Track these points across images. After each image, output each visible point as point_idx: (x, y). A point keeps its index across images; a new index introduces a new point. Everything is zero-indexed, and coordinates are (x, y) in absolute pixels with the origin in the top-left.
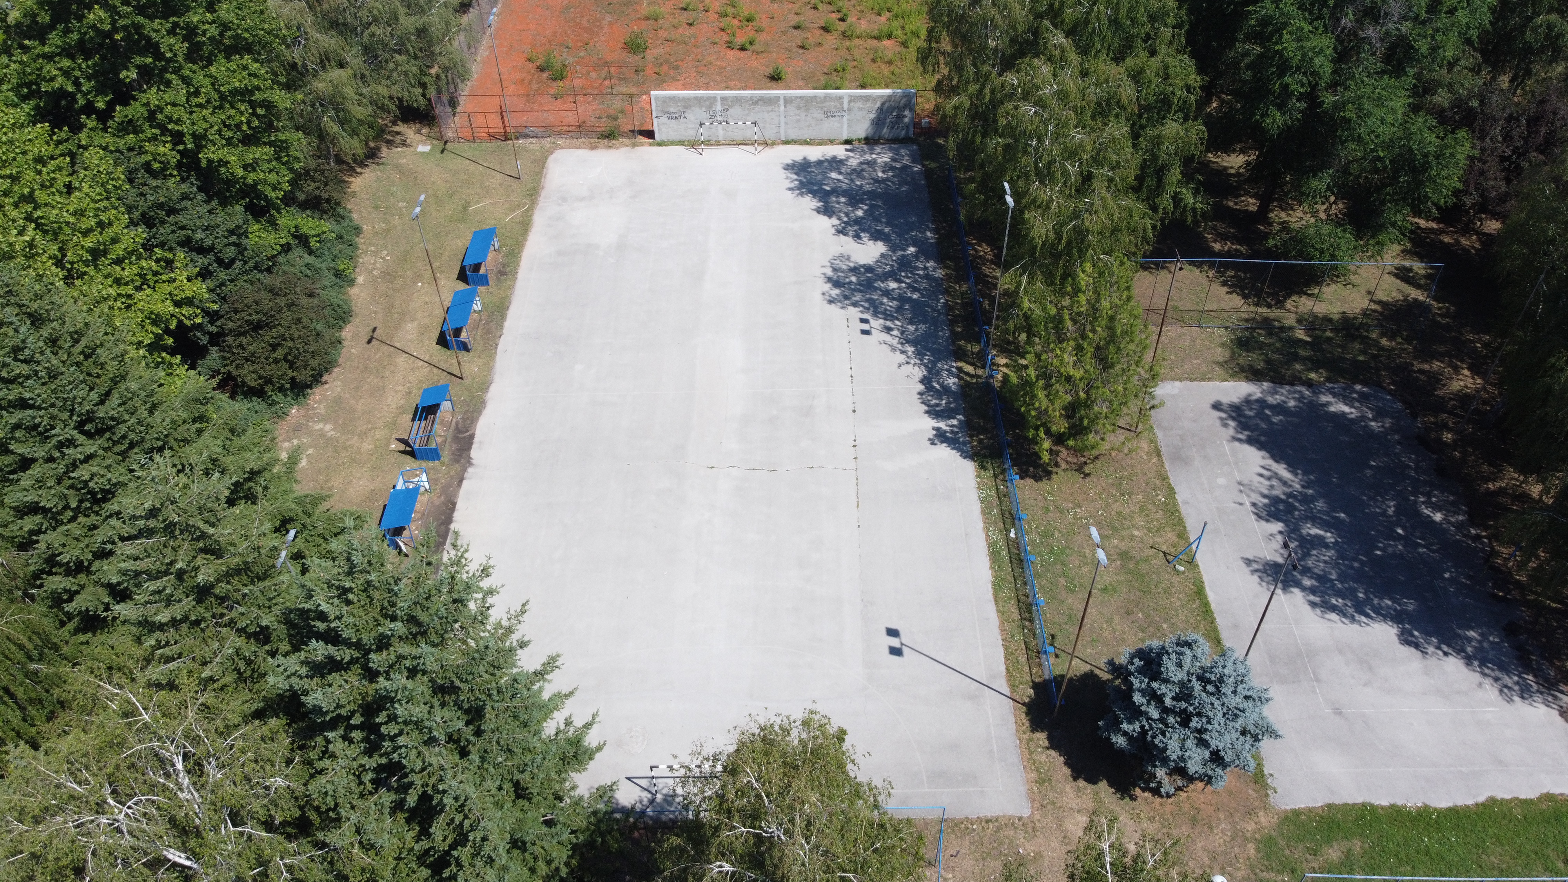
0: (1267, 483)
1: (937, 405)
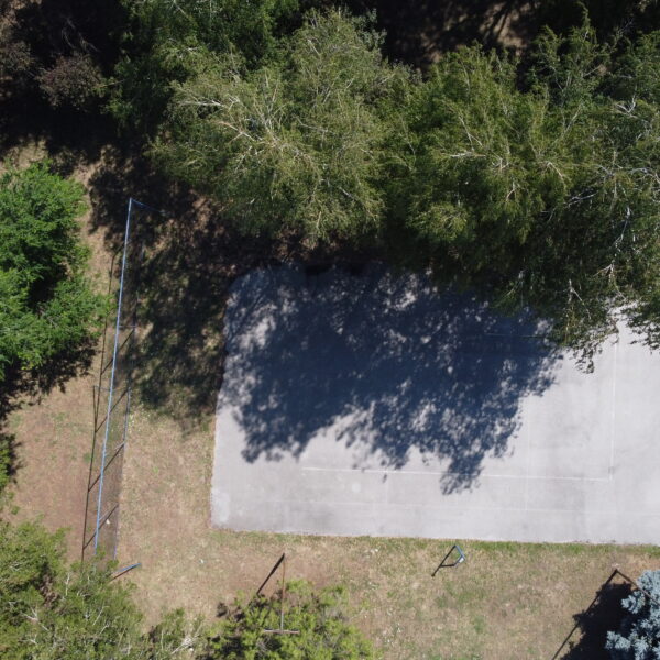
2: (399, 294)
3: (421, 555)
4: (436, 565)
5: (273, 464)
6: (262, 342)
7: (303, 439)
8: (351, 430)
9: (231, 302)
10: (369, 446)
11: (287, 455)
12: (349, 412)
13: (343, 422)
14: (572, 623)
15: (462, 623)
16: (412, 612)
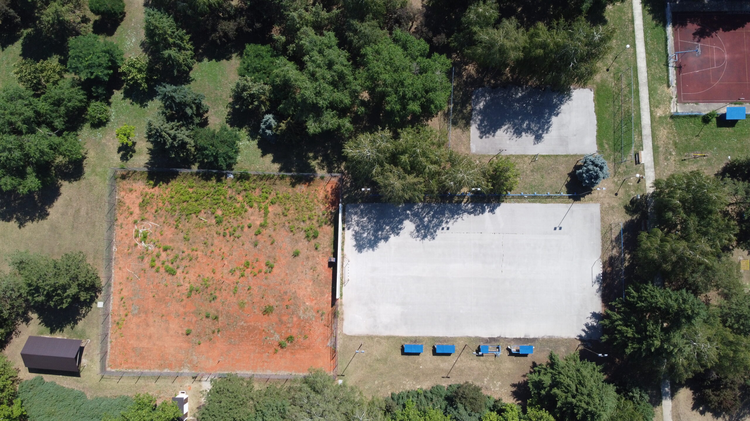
0: (509, 133)
1: (480, 211)
2: (517, 94)
3: (526, 159)
4: (530, 161)
5: (487, 139)
6: (482, 107)
7: (494, 132)
8: (507, 129)
9: (473, 98)
10: (512, 134)
11: (491, 137)
12: (505, 125)
13: (504, 128)
14: (567, 176)
15: (538, 176)
16: (525, 174)
